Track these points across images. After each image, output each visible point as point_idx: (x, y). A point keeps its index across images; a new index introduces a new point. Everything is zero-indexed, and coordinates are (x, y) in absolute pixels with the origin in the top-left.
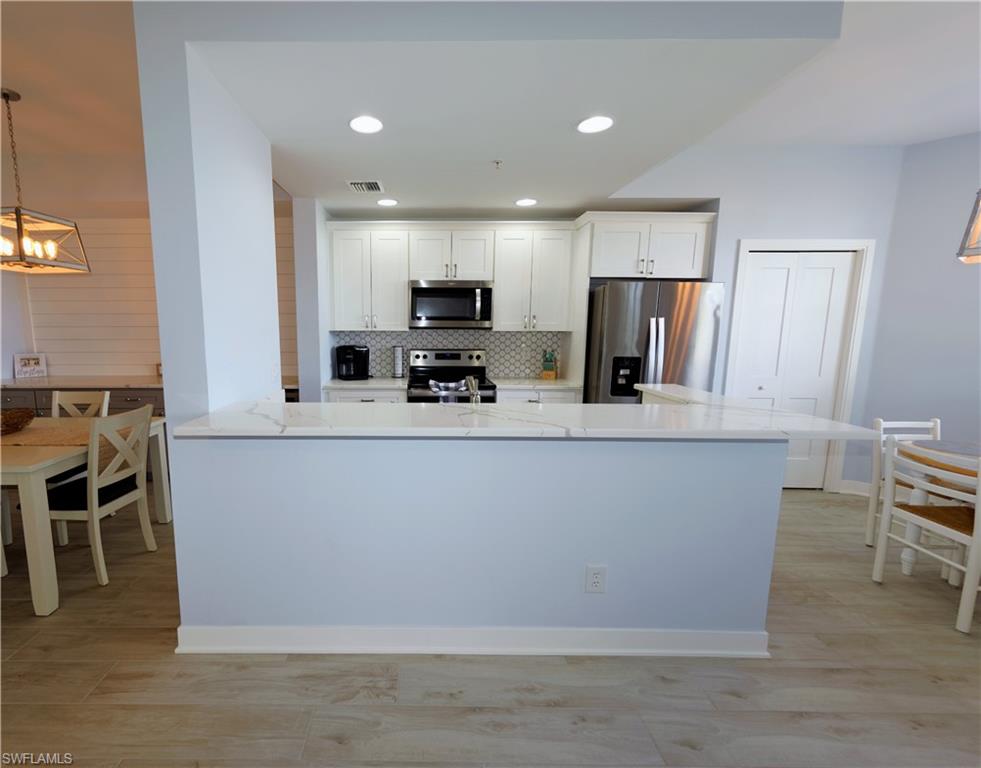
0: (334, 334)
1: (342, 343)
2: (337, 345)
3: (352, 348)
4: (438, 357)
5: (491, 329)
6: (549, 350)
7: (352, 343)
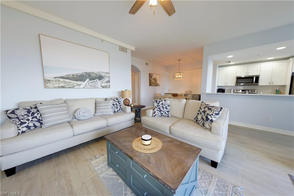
0: (218, 86)
1: (219, 88)
2: (218, 89)
3: (221, 89)
4: (242, 91)
5: (258, 85)
6: (277, 89)
7: (221, 88)
